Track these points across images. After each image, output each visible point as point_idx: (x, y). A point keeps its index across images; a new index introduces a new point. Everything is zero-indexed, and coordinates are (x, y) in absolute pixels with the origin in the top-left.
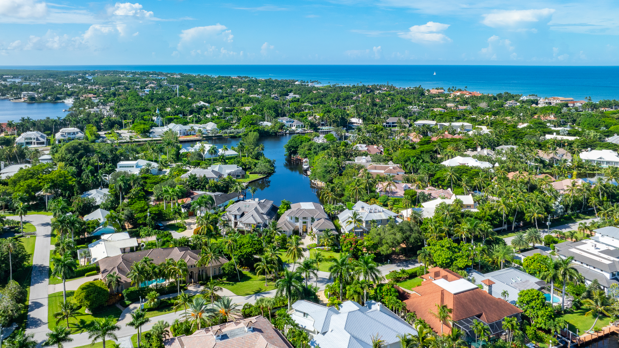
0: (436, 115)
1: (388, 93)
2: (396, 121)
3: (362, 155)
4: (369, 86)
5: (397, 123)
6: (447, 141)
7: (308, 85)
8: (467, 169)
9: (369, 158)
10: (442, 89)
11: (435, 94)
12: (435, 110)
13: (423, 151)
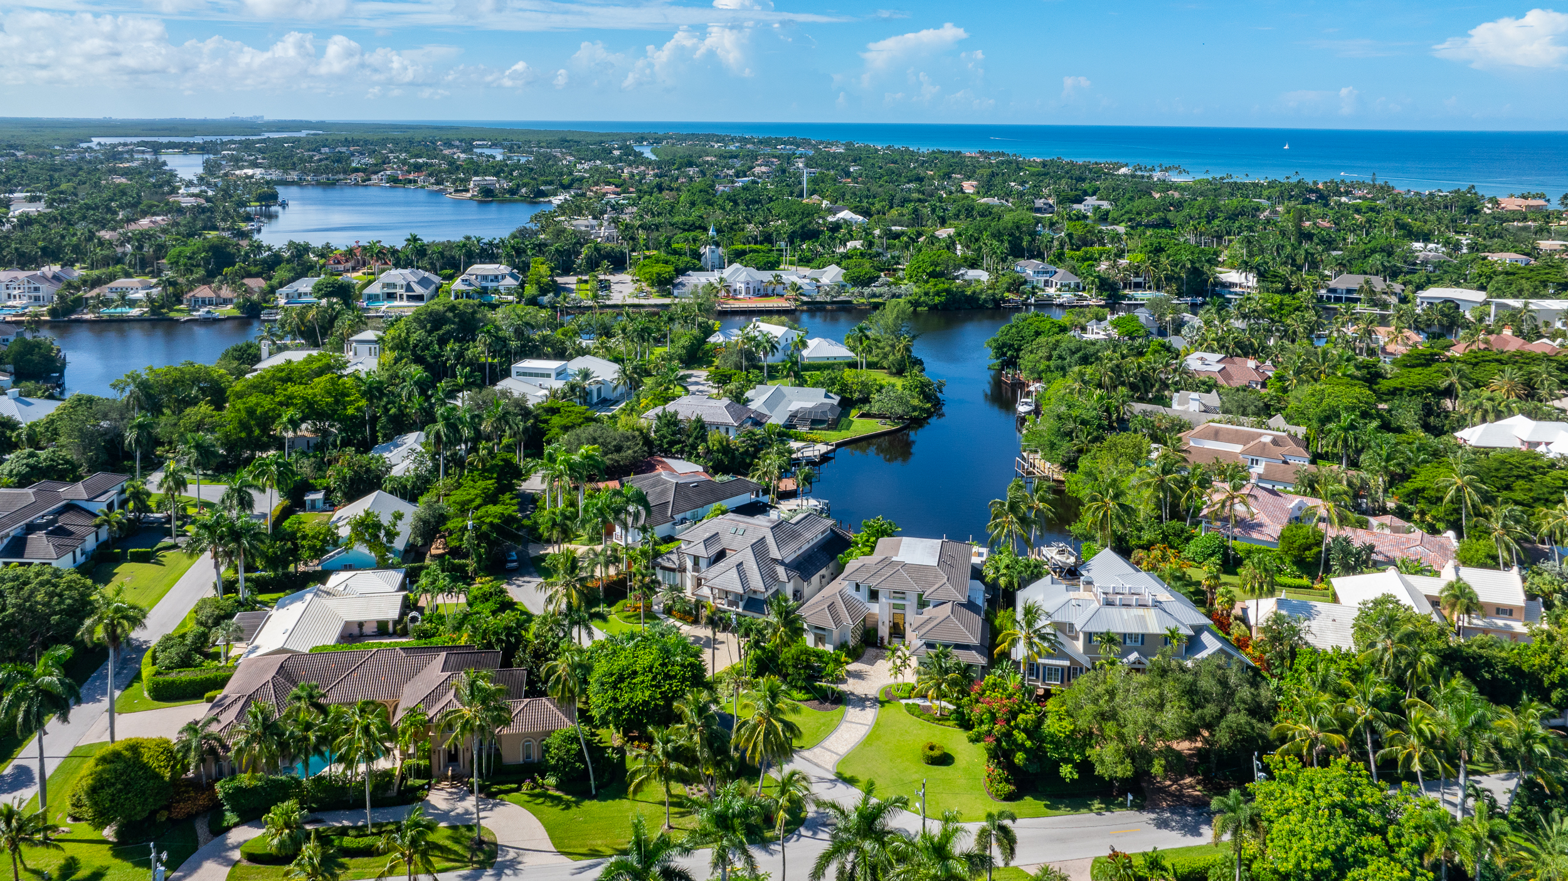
0: (1494, 272)
1: (1367, 203)
2: (1357, 287)
3: (1196, 388)
4: (1315, 183)
5: (1360, 290)
6: (1499, 361)
7: (1150, 177)
8: (1534, 468)
9: (1213, 399)
10: (1541, 196)
11: (1514, 212)
12: (1493, 257)
13: (1402, 389)
